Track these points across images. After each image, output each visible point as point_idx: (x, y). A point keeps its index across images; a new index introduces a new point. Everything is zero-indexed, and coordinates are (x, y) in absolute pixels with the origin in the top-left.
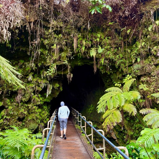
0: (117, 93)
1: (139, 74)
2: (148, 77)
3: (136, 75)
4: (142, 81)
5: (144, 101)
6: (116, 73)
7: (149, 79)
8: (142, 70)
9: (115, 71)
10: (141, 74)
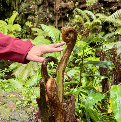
0: (2, 25)
1: (26, 13)
2: (33, 16)
3: (24, 13)
4: (29, 19)
5: (31, 36)
6: (9, 10)
7: (33, 17)
8: (28, 9)
9: (8, 9)
10: (28, 13)
